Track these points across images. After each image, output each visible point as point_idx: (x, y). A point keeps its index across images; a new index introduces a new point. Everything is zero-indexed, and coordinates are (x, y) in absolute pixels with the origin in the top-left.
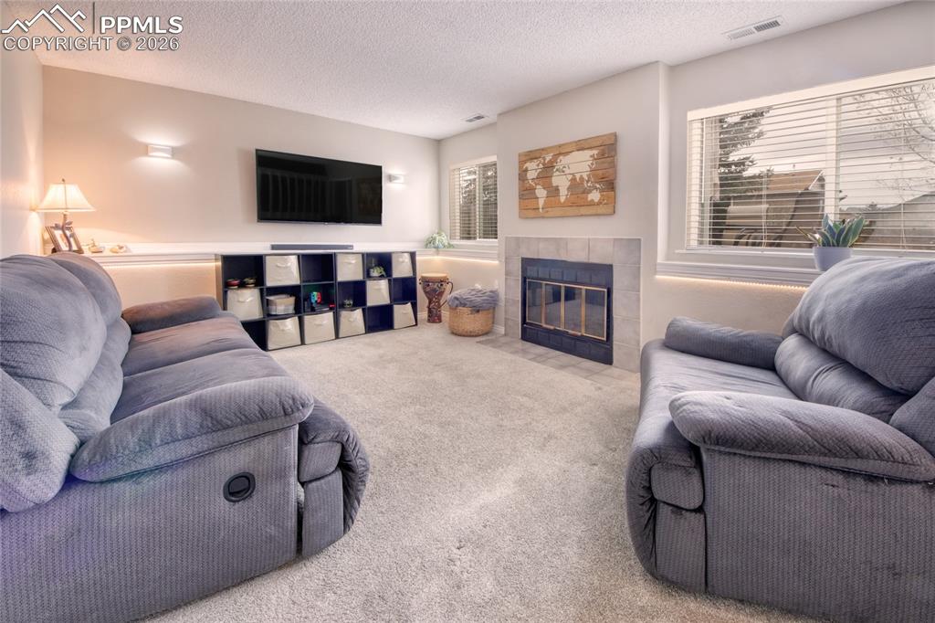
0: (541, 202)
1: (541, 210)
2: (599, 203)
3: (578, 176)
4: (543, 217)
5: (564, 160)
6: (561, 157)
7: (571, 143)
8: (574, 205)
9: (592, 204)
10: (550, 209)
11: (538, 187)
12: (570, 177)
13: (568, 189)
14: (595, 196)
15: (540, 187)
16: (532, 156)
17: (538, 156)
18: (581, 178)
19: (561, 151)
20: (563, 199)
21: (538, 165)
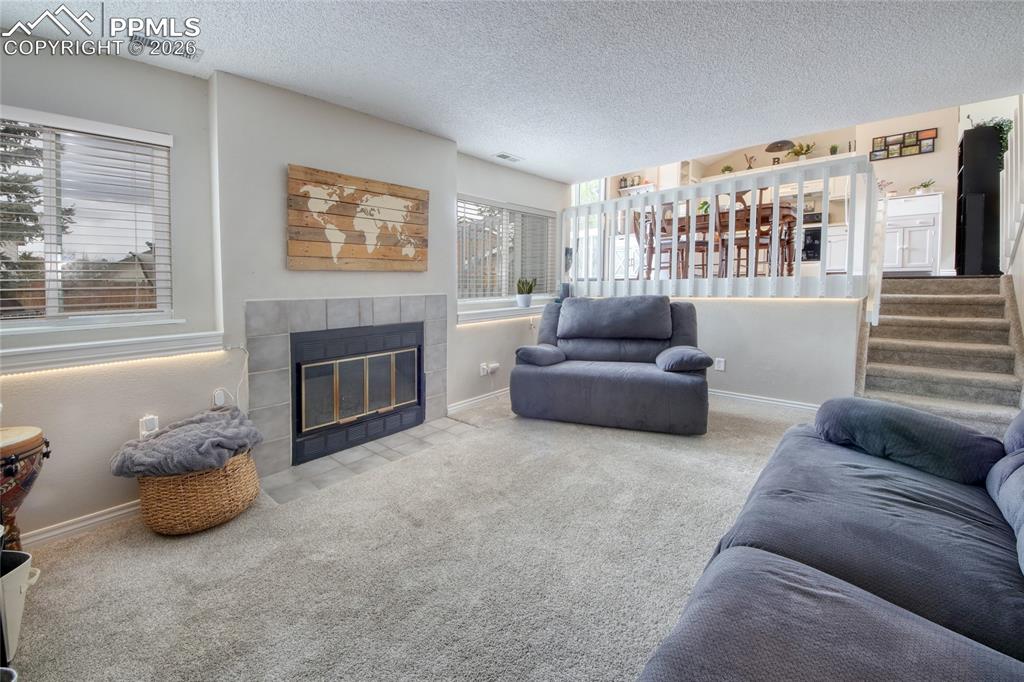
0: (336, 250)
1: (335, 260)
2: (414, 259)
3: (390, 225)
4: (340, 271)
5: (371, 201)
6: (368, 196)
7: (384, 184)
8: (384, 258)
9: (406, 259)
10: (352, 260)
11: (329, 226)
12: (380, 224)
13: (378, 237)
14: (409, 251)
15: (333, 227)
16: (319, 178)
17: (330, 181)
18: (394, 227)
19: (368, 187)
20: (370, 249)
21: (330, 195)
